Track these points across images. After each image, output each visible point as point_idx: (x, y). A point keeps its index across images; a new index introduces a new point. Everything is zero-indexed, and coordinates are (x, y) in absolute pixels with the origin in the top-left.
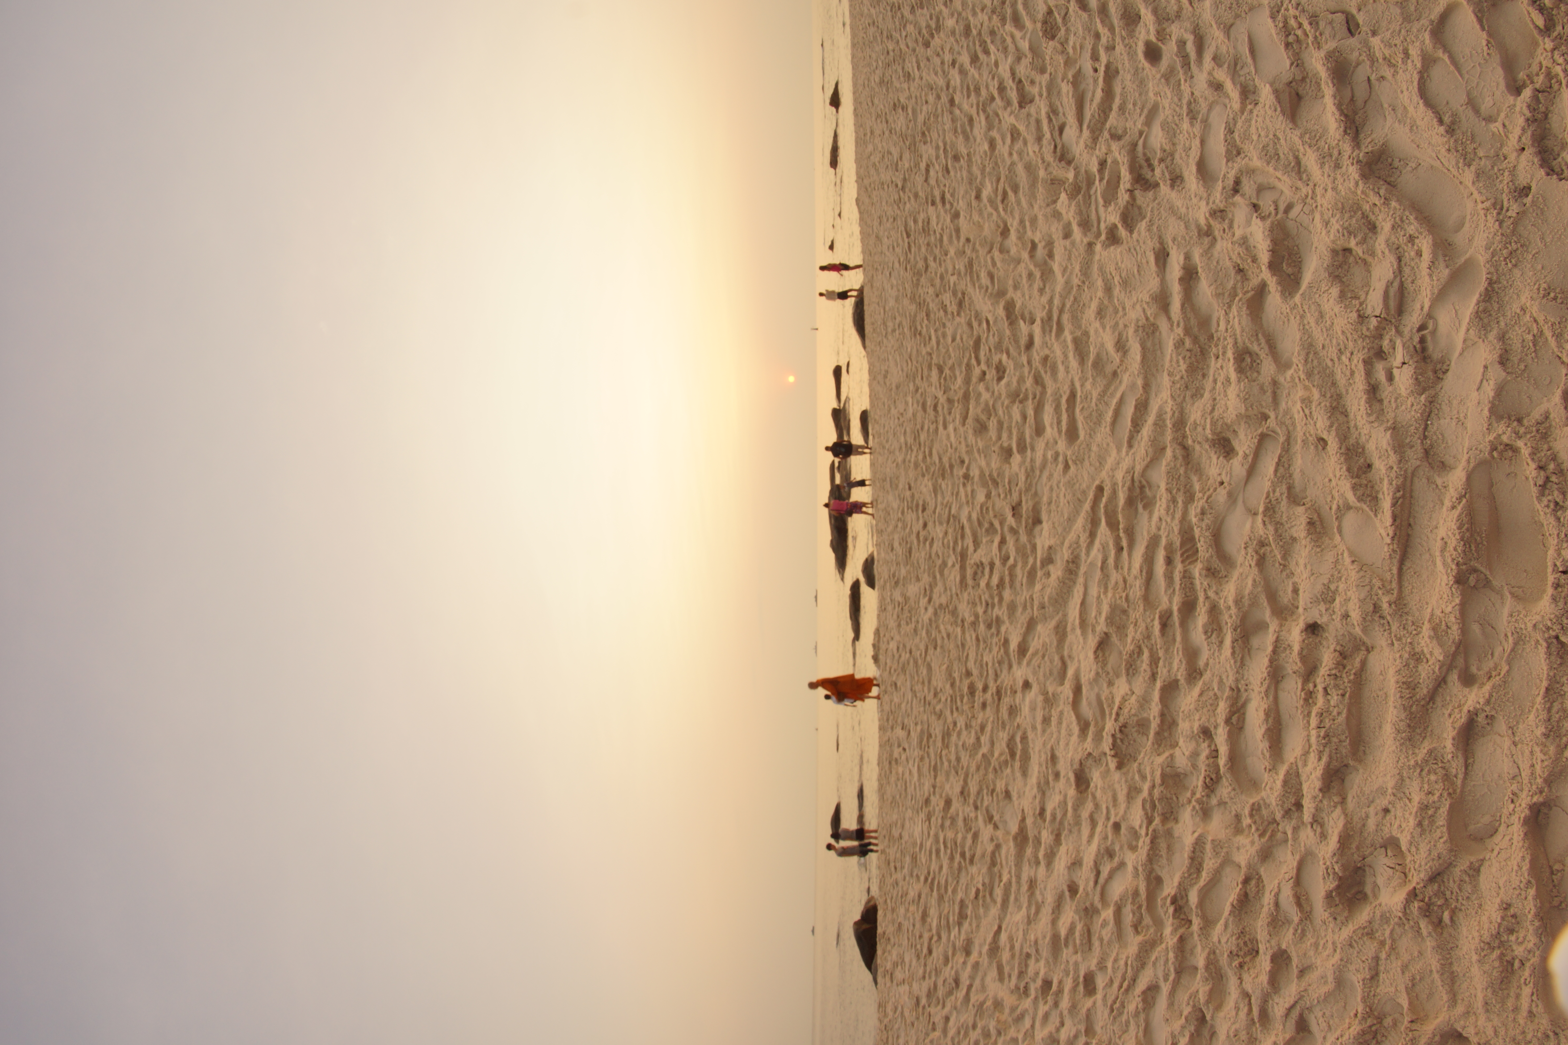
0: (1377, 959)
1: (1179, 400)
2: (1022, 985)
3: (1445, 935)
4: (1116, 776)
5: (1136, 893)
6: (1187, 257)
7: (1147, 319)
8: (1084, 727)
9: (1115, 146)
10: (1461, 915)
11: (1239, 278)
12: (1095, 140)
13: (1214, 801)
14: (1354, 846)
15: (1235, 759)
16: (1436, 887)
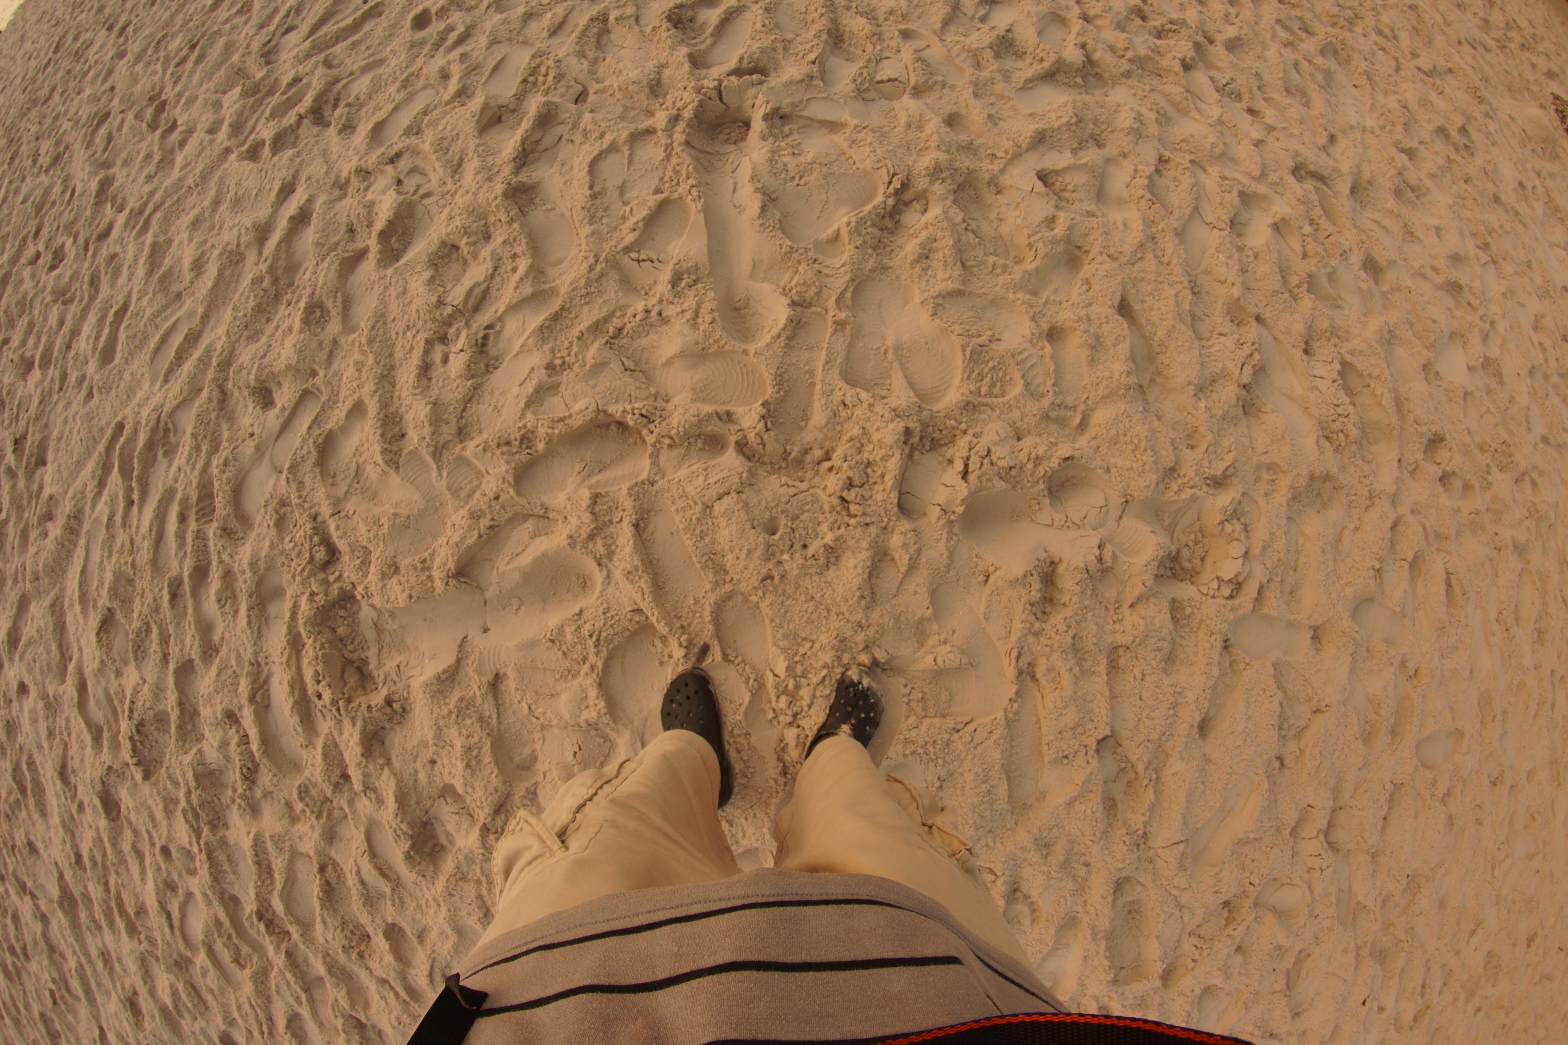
1: (233, 338)
4: (146, 789)
5: (218, 923)
6: (310, 200)
7: (238, 245)
8: (97, 737)
11: (346, 236)
13: (258, 793)
14: (413, 802)
15: (268, 740)
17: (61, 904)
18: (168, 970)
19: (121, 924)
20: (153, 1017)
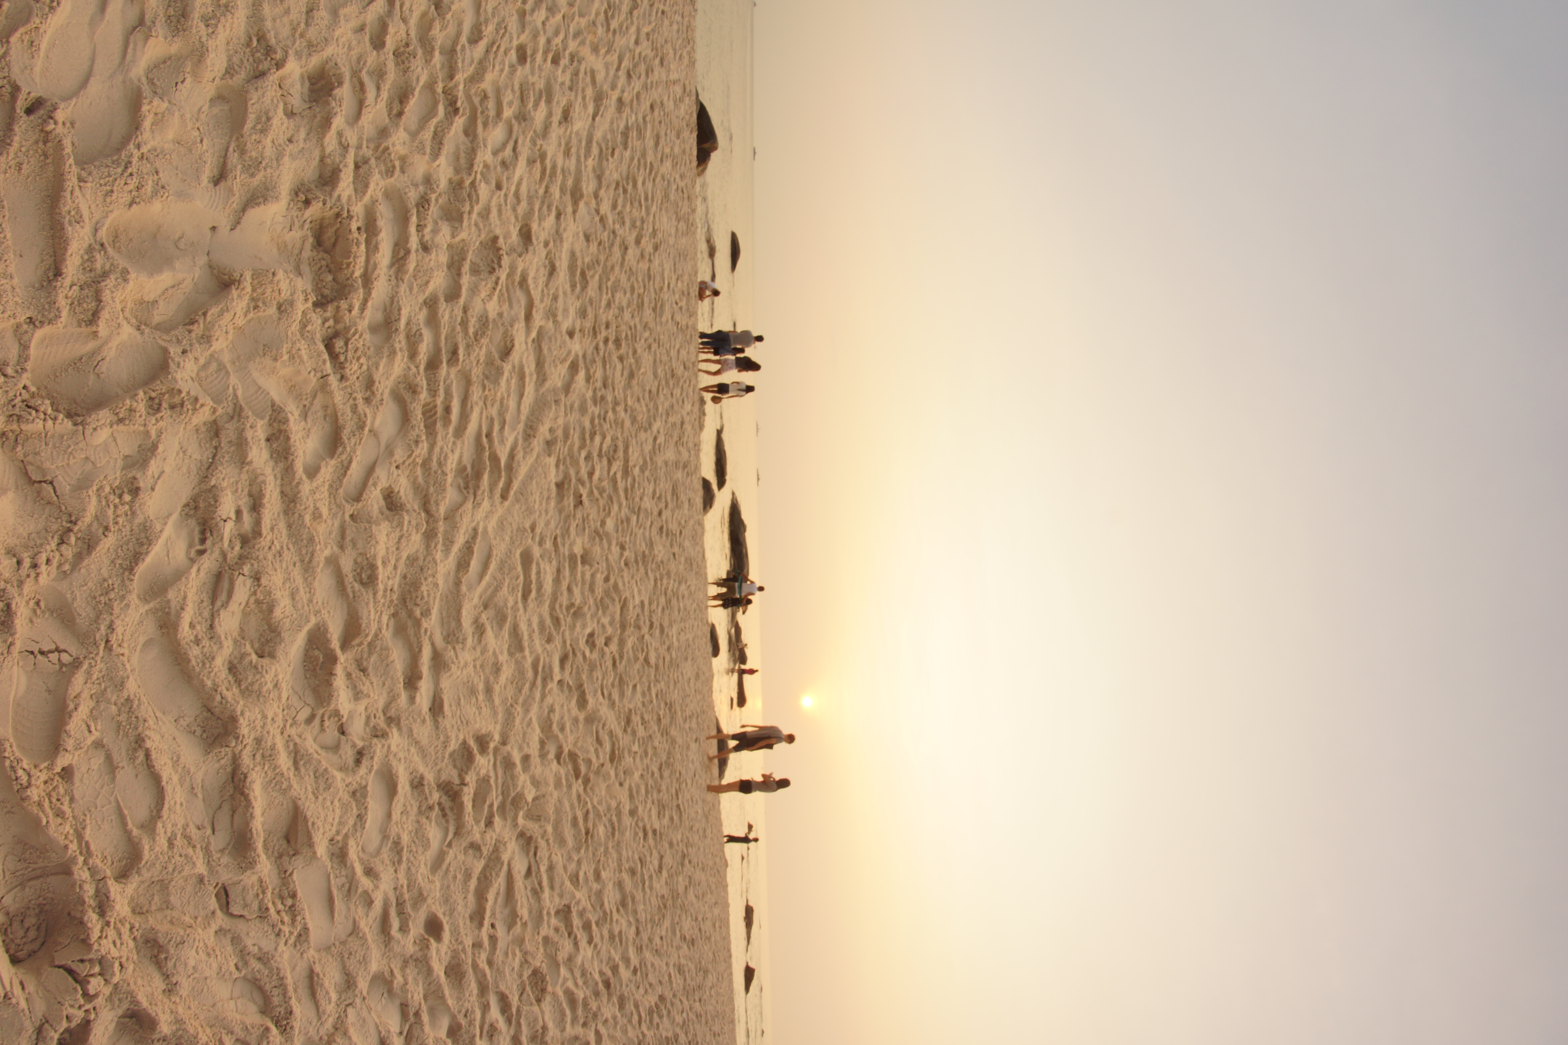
0: (307, 24)
1: (430, 558)
2: (575, 63)
3: (256, 29)
4: (498, 231)
5: (485, 125)
6: (412, 699)
7: (454, 648)
8: (523, 282)
9: (477, 837)
10: (243, 41)
11: (365, 663)
12: (496, 850)
13: (421, 188)
14: (318, 119)
15: (403, 219)
16: (261, 67)
17: (582, 196)
18: (533, 119)
19: (548, 162)
20: (558, 103)
